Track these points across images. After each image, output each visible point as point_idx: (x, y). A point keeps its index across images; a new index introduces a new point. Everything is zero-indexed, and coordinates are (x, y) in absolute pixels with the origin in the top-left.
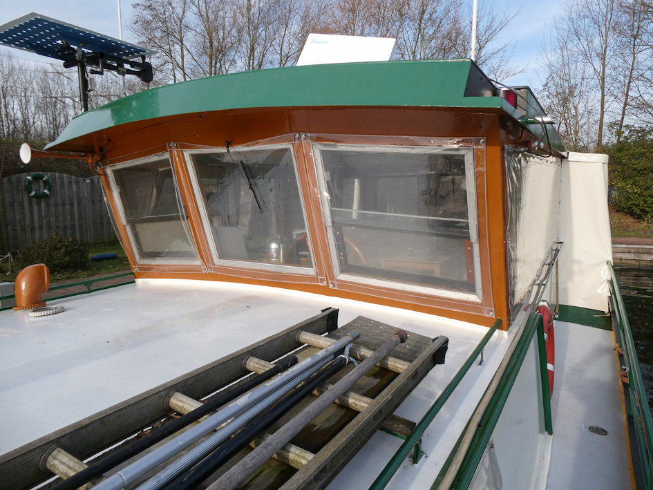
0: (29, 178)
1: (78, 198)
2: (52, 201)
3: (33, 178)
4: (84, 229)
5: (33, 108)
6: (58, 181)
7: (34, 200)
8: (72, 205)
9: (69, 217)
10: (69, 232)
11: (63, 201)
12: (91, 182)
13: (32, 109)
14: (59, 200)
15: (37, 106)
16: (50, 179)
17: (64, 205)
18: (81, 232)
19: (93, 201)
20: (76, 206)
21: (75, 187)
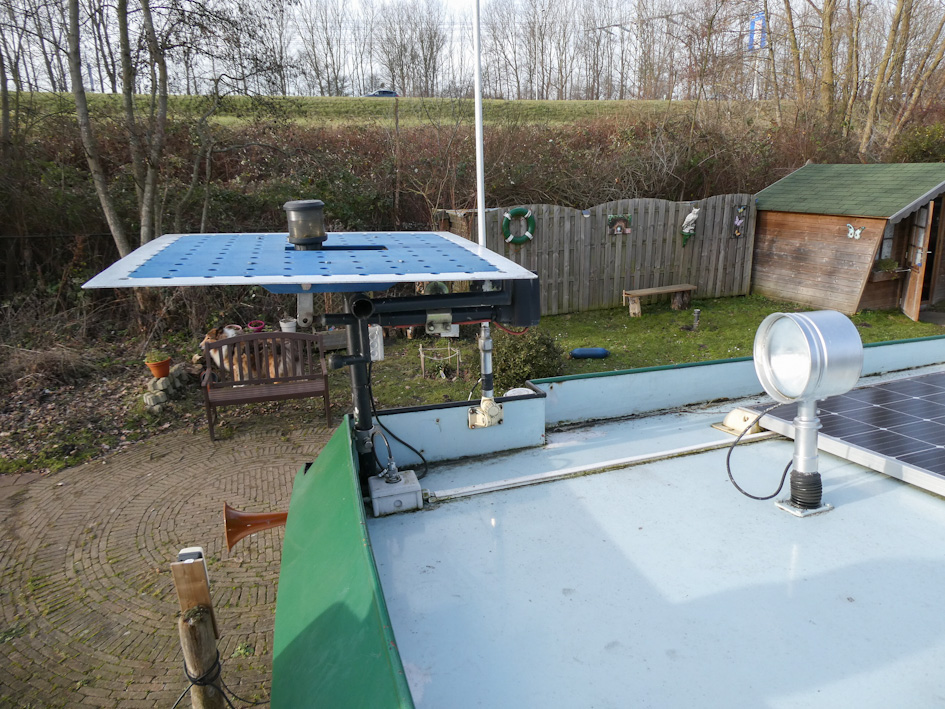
0: (507, 215)
1: (571, 241)
2: (535, 247)
3: (513, 216)
4: (575, 288)
5: (572, 49)
6: (546, 216)
7: (512, 246)
8: (561, 253)
9: (555, 270)
10: (554, 292)
11: (550, 246)
12: (591, 215)
13: (571, 51)
14: (545, 245)
15: (577, 47)
16: (535, 216)
17: (550, 254)
18: (571, 292)
19: (591, 245)
20: (567, 254)
21: (567, 225)
